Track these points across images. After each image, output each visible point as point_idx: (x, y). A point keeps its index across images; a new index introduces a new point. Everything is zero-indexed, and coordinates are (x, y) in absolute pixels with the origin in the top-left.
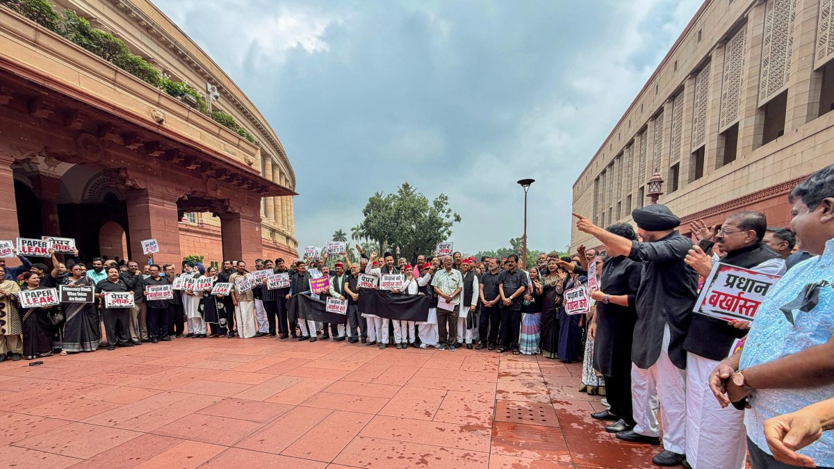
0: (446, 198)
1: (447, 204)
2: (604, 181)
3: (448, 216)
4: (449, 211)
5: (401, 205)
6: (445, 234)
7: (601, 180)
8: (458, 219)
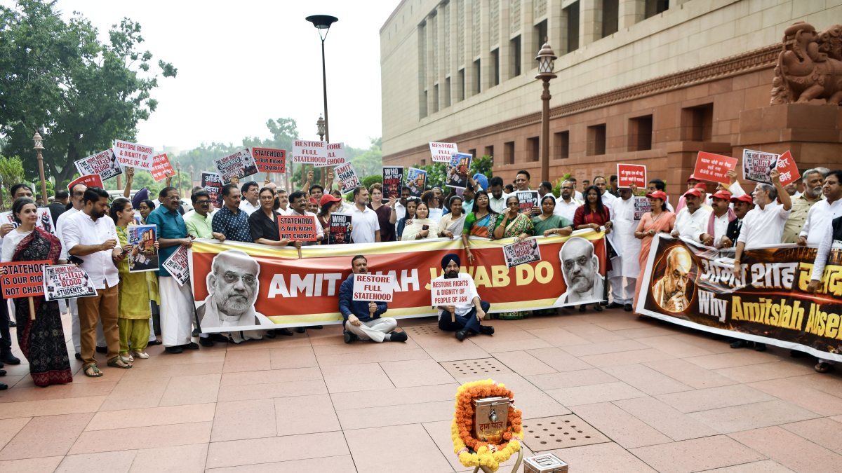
0: (138, 28)
1: (140, 40)
2: (434, 31)
3: (145, 68)
4: (148, 56)
5: (29, 34)
6: (143, 106)
7: (428, 27)
8: (169, 71)
